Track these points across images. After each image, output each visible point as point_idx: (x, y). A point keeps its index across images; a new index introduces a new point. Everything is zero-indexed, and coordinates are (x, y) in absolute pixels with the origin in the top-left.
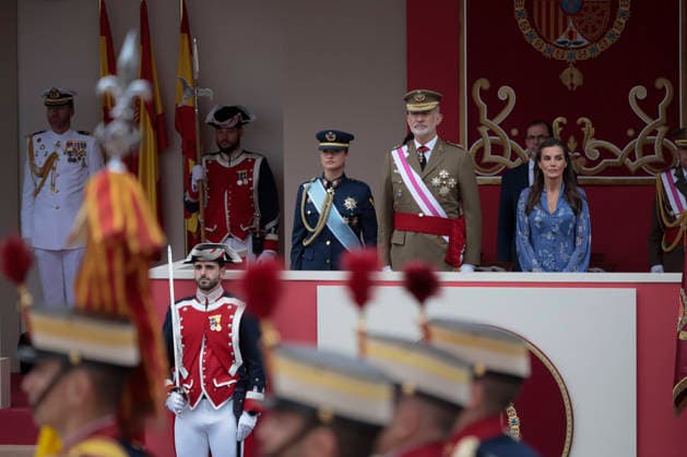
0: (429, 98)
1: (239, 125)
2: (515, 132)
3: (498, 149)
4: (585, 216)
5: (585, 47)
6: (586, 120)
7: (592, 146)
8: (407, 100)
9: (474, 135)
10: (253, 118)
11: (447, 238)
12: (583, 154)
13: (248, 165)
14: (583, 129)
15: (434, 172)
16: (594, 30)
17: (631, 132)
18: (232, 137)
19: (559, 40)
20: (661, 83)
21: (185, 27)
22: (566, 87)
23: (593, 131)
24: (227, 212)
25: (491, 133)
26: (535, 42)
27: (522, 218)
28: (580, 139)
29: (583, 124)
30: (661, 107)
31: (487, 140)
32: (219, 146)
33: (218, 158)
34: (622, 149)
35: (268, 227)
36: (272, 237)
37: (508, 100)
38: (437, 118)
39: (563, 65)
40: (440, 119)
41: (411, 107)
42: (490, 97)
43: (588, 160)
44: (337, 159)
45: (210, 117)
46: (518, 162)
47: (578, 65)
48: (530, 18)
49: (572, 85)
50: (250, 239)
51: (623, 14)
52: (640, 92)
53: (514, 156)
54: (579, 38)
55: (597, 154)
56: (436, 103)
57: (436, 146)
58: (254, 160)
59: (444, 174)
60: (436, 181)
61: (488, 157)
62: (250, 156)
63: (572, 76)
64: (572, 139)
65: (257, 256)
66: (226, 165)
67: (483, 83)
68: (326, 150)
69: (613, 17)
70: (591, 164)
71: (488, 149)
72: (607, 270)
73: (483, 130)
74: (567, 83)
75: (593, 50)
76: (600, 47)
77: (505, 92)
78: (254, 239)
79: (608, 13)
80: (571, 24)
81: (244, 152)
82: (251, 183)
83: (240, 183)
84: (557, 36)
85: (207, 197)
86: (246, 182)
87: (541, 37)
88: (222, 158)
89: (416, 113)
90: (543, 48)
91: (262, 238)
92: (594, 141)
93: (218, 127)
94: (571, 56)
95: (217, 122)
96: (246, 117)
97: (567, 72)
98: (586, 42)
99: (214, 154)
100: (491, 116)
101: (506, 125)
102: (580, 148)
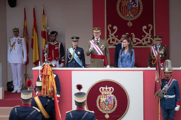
0: (99, 29)
1: (56, 35)
2: (117, 36)
3: (113, 40)
4: (134, 55)
5: (133, 17)
6: (133, 34)
7: (134, 39)
8: (93, 29)
9: (108, 37)
10: (59, 34)
11: (104, 60)
12: (132, 41)
13: (57, 44)
14: (132, 36)
15: (101, 45)
16: (135, 13)
17: (143, 36)
18: (54, 38)
19: (127, 16)
20: (150, 25)
21: (44, 14)
22: (128, 26)
23: (134, 36)
24: (53, 54)
25: (112, 37)
26: (121, 16)
27: (120, 56)
28: (132, 38)
29: (132, 35)
30: (150, 31)
31: (111, 38)
32: (51, 40)
33: (51, 43)
34: (141, 40)
35: (62, 58)
36: (63, 60)
37: (115, 29)
38: (100, 34)
39: (128, 21)
40: (101, 34)
41: (94, 31)
42: (111, 28)
43: (134, 42)
44: (76, 43)
45: (49, 34)
46: (118, 43)
47: (131, 21)
48: (120, 11)
49: (130, 26)
50: (58, 61)
51: (141, 10)
52: (145, 27)
53: (117, 42)
54: (131, 15)
55: (136, 41)
56: (100, 30)
57: (100, 40)
58: (59, 43)
59: (103, 46)
60: (101, 47)
61: (111, 42)
62: (58, 42)
63: (130, 24)
64: (130, 38)
65: (60, 65)
66: (53, 44)
67: (110, 25)
68: (74, 41)
69: (139, 11)
70: (134, 43)
71: (111, 40)
72: (137, 67)
73: (110, 36)
74: (129, 25)
75: (135, 18)
76: (136, 17)
77: (115, 27)
78: (59, 61)
79: (138, 10)
80: (129, 12)
81: (57, 41)
82: (58, 48)
83: (56, 48)
84: (126, 15)
85: (49, 51)
86: (57, 48)
87: (123, 15)
88: (52, 42)
89: (95, 33)
90: (123, 18)
91: (61, 60)
92: (135, 38)
93: (51, 36)
94: (129, 19)
95: (51, 35)
96: (57, 33)
97: (129, 23)
98: (133, 16)
99: (50, 42)
100: (112, 33)
101: (115, 35)
102: (132, 40)
